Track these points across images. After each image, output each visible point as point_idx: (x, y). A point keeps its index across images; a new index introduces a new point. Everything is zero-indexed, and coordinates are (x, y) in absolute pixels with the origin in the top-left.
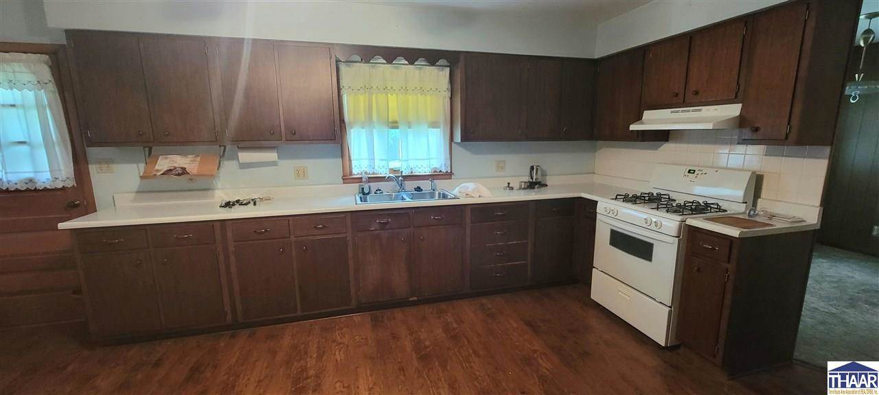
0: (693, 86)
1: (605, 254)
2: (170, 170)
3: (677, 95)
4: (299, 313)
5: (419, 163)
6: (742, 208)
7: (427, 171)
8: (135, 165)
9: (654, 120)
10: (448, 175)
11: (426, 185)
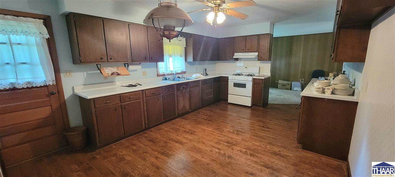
0: (247, 48)
1: (231, 88)
2: (113, 73)
3: (243, 50)
4: (163, 121)
5: (179, 69)
6: (258, 74)
7: (180, 71)
8: (82, 73)
9: (237, 55)
10: (185, 73)
11: (180, 76)
